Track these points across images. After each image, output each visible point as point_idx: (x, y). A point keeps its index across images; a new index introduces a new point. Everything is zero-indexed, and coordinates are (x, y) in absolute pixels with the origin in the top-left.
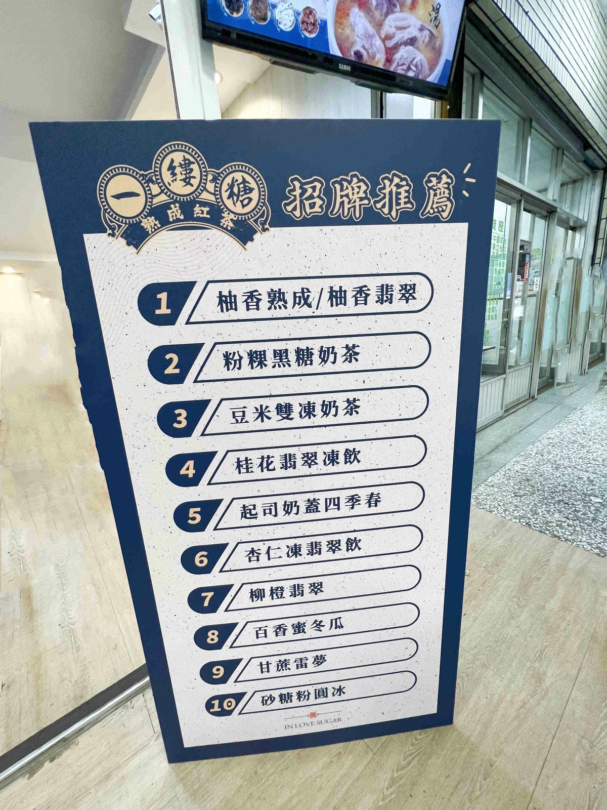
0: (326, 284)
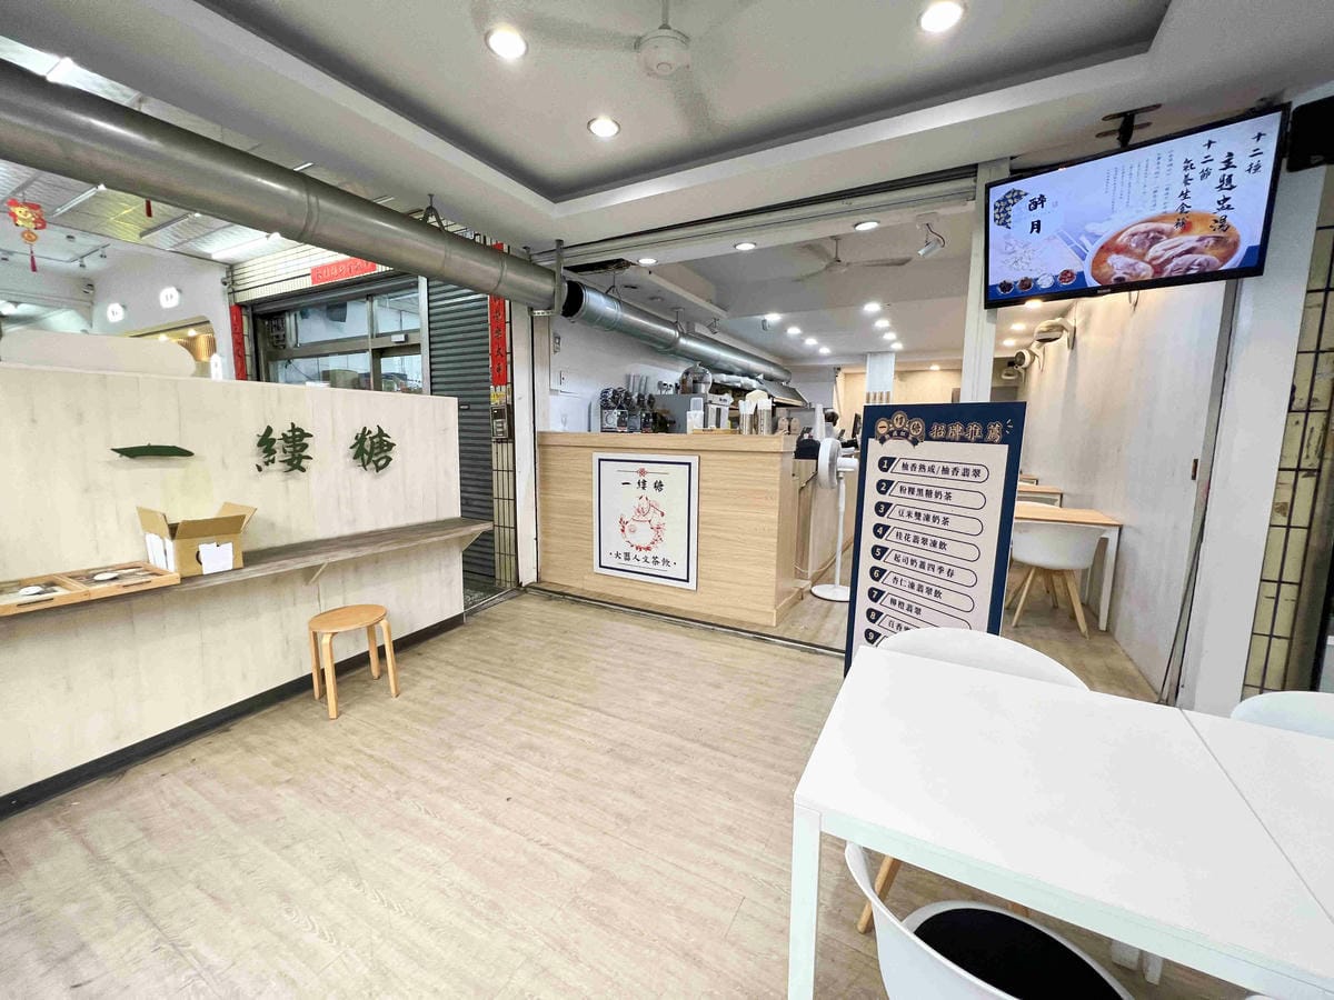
0: (941, 465)
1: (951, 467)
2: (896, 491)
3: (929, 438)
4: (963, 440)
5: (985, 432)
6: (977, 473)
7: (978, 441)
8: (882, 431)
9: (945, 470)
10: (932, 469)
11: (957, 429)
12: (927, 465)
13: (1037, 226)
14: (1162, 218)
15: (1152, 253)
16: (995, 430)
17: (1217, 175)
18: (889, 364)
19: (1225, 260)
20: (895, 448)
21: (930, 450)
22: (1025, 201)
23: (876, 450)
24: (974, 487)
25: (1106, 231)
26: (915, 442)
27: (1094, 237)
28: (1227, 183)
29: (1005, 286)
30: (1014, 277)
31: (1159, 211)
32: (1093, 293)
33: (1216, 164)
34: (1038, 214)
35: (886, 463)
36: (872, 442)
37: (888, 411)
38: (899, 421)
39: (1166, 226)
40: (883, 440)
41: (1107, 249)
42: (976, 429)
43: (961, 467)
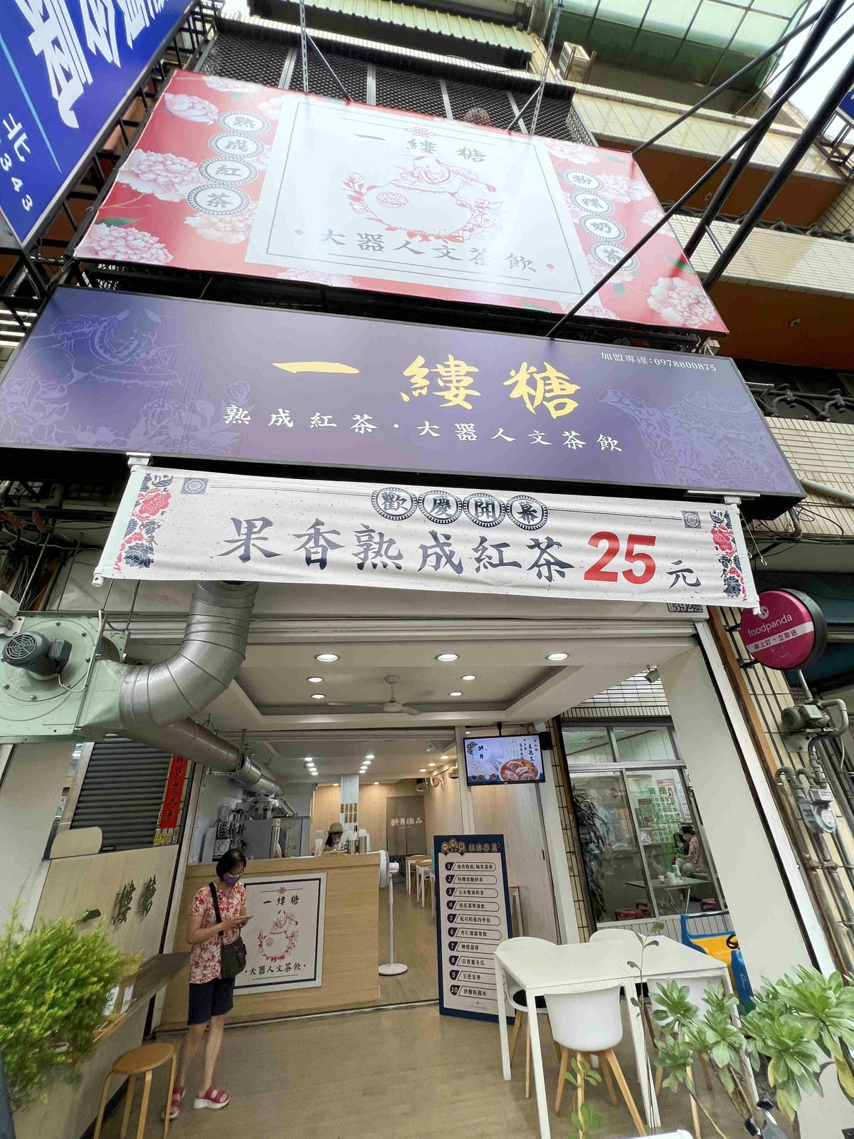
0: (475, 864)
1: (480, 865)
2: (457, 881)
3: (468, 852)
4: (483, 852)
5: (491, 848)
6: (491, 867)
7: (489, 852)
8: (445, 849)
9: (478, 867)
10: (472, 867)
11: (479, 847)
12: (470, 865)
13: (482, 756)
14: (518, 760)
15: (518, 771)
16: (494, 846)
17: (528, 749)
18: (356, 781)
19: (536, 776)
20: (453, 857)
21: (470, 858)
22: (477, 747)
23: (443, 859)
24: (492, 873)
25: (504, 761)
26: (462, 854)
27: (500, 763)
28: (531, 752)
29: (474, 777)
30: (477, 774)
31: (516, 758)
32: (502, 783)
33: (528, 747)
34: (481, 752)
35: (449, 866)
36: (440, 855)
37: (447, 839)
38: (453, 843)
39: (520, 763)
40: (446, 854)
41: (504, 768)
42: (486, 846)
43: (484, 865)
